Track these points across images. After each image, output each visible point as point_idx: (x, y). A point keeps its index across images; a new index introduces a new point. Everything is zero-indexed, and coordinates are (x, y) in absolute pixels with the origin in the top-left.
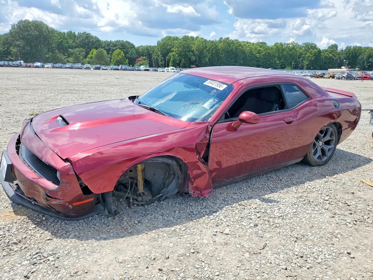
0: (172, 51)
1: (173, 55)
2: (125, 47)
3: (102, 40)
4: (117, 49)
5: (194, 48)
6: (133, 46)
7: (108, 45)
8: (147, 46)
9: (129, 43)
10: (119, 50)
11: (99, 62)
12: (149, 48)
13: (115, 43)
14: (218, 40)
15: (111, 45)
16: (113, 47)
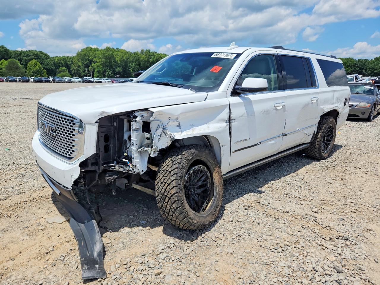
0: (95, 62)
1: (98, 66)
2: (39, 56)
3: (10, 49)
4: (32, 59)
5: (118, 59)
6: (48, 57)
7: (19, 55)
8: (65, 56)
9: (43, 53)
10: (34, 61)
11: (13, 74)
12: (66, 58)
13: (27, 53)
14: (140, 51)
15: (22, 55)
16: (25, 57)
